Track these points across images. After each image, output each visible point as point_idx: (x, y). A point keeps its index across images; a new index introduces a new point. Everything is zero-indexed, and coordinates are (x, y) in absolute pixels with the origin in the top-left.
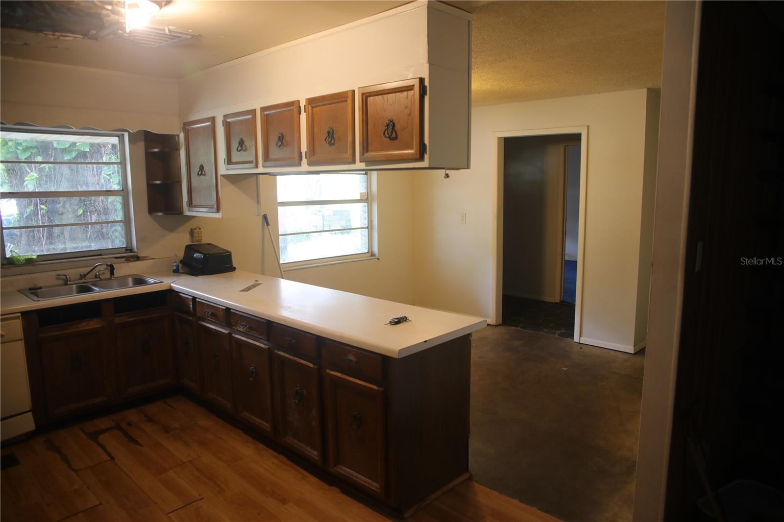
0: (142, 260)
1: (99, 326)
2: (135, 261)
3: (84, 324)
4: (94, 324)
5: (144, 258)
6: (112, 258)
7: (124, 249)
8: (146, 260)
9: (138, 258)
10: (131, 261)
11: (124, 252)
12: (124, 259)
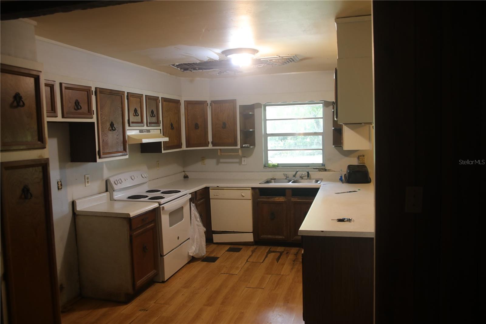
0: (327, 171)
1: (283, 200)
2: (324, 171)
3: (277, 198)
4: (281, 199)
5: (329, 170)
6: (312, 168)
7: (321, 164)
8: (330, 171)
9: (325, 170)
10: (322, 171)
11: (321, 166)
12: (318, 170)
